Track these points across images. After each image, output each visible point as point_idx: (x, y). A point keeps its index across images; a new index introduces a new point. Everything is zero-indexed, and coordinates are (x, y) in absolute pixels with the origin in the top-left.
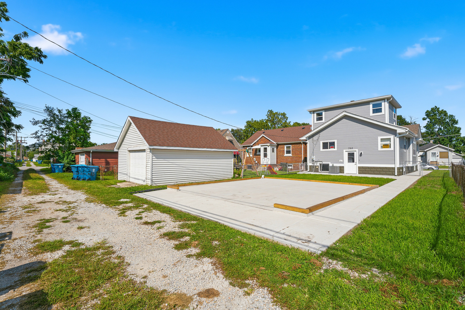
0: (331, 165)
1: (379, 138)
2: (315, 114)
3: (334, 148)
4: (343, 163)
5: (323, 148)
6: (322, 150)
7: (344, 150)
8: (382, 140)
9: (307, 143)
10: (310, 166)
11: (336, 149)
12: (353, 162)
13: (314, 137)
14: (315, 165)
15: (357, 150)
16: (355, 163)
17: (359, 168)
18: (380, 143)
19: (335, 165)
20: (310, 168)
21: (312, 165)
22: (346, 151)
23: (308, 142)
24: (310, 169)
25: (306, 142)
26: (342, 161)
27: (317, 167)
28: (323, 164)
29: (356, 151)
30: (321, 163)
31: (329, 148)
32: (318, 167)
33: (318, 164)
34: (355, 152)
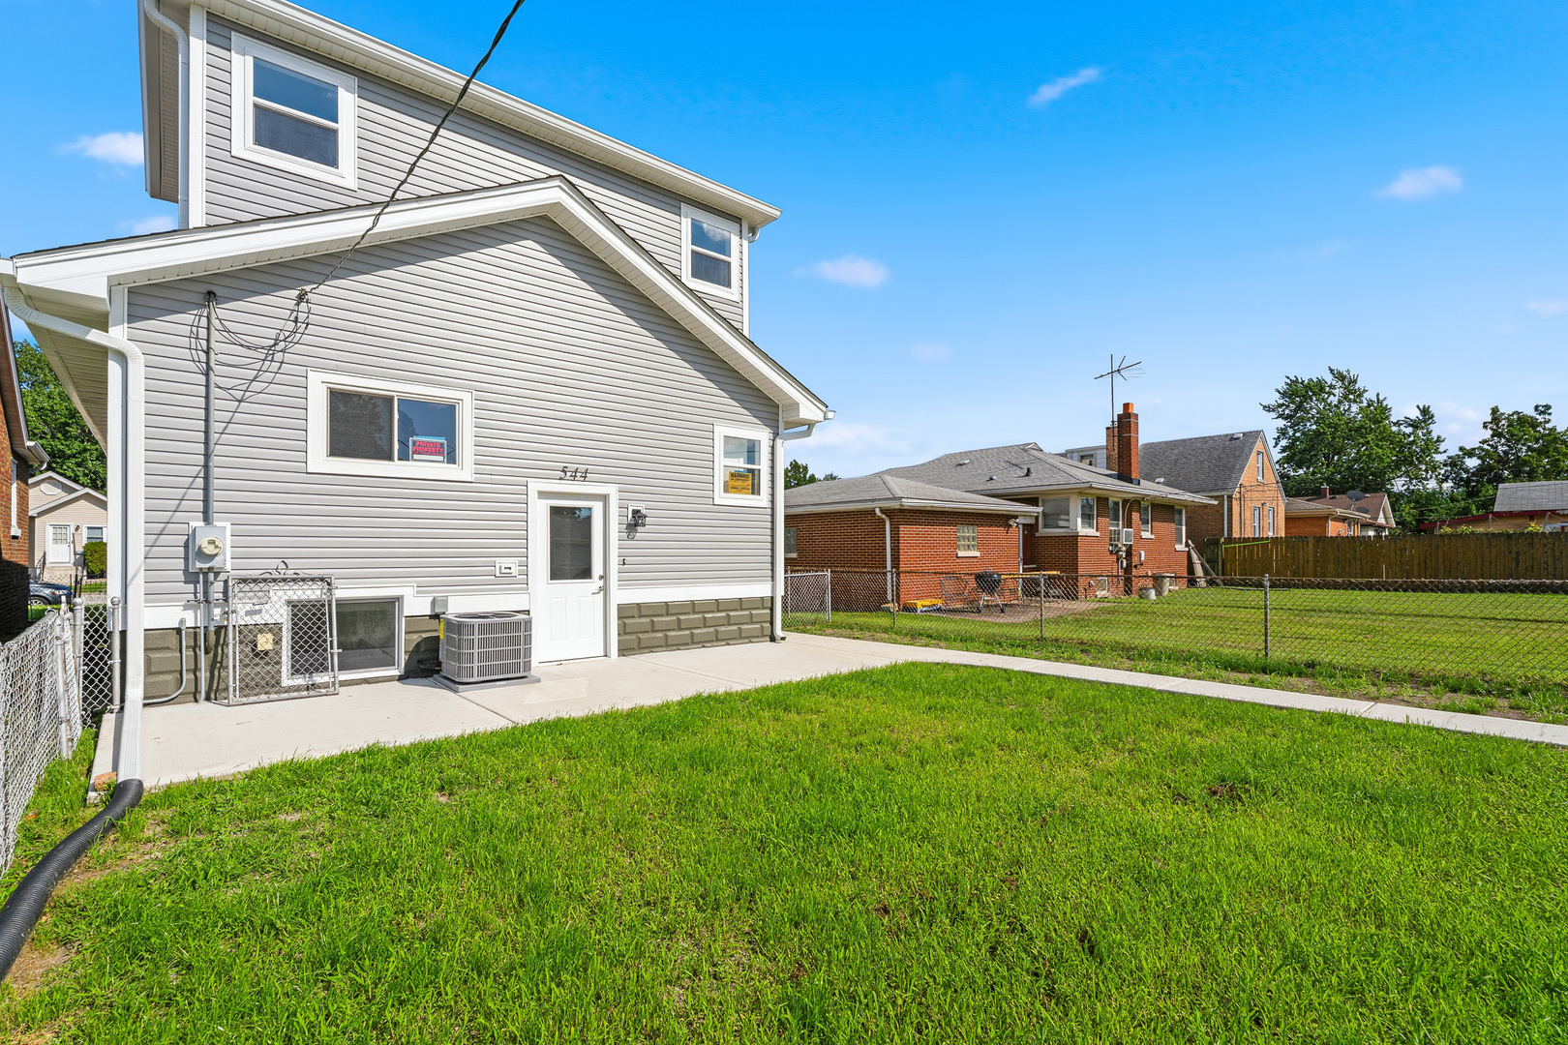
0: (416, 605)
1: (721, 431)
2: (242, 67)
3: (452, 459)
4: (523, 582)
5: (341, 445)
6: (318, 457)
7: (535, 486)
8: (732, 445)
9: (102, 353)
10: (155, 640)
11: (464, 470)
12: (585, 573)
13: (222, 311)
14: (241, 617)
15: (612, 490)
16: (595, 583)
17: (625, 612)
18: (724, 464)
19: (458, 606)
20: (148, 662)
21: (190, 619)
22: (543, 495)
23: (117, 336)
24: (148, 672)
25: (94, 336)
26: (515, 571)
27: (265, 642)
28: (340, 603)
29: (604, 498)
30: (312, 593)
31: (404, 457)
32: (277, 642)
33: (276, 609)
34: (597, 508)
